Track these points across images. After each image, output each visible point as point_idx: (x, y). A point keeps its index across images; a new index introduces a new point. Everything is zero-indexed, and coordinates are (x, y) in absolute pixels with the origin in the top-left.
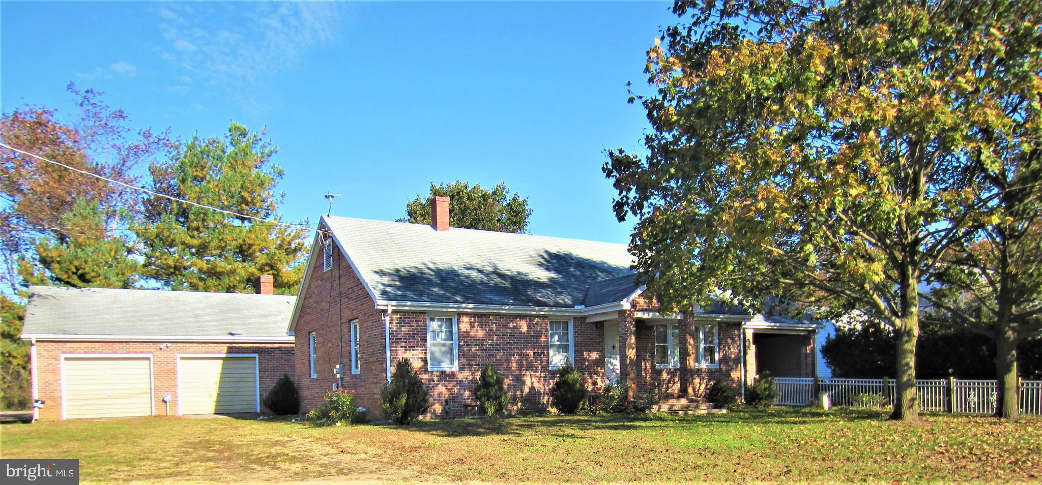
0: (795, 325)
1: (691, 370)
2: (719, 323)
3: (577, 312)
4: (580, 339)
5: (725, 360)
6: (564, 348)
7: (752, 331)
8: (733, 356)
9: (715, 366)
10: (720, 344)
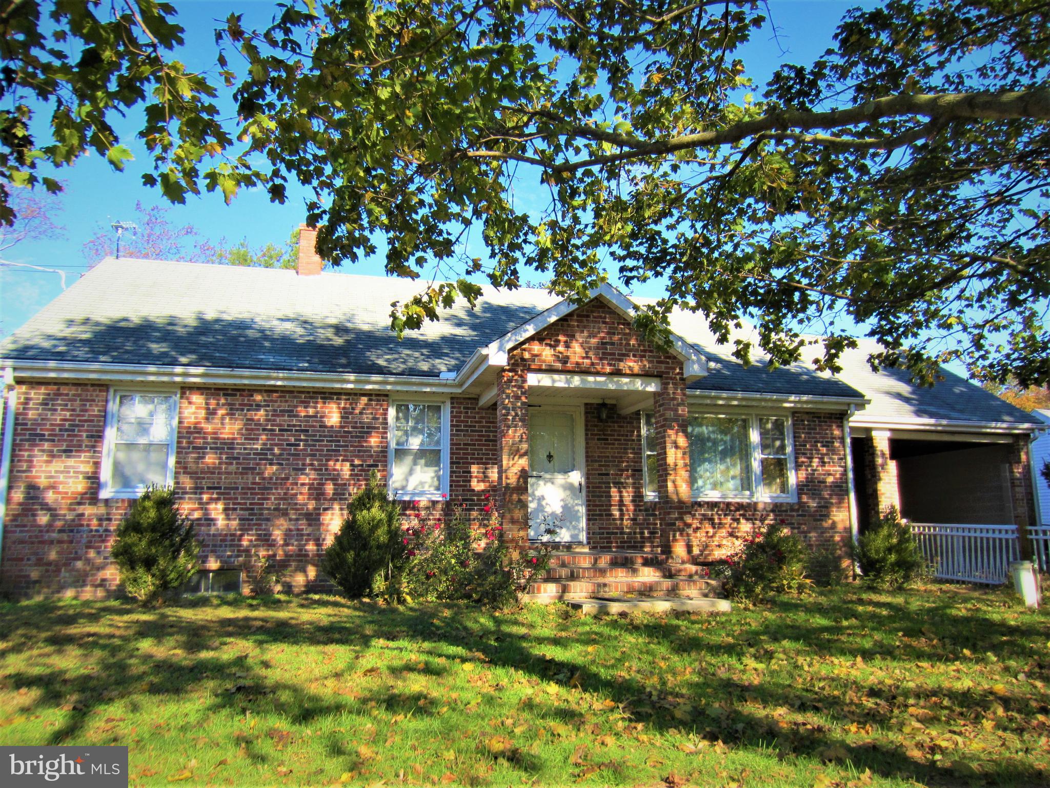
0: (983, 423)
1: (681, 502)
2: (794, 412)
3: (445, 385)
4: (463, 439)
5: (810, 486)
6: (429, 456)
7: (888, 434)
8: (830, 479)
9: (791, 499)
10: (797, 453)
